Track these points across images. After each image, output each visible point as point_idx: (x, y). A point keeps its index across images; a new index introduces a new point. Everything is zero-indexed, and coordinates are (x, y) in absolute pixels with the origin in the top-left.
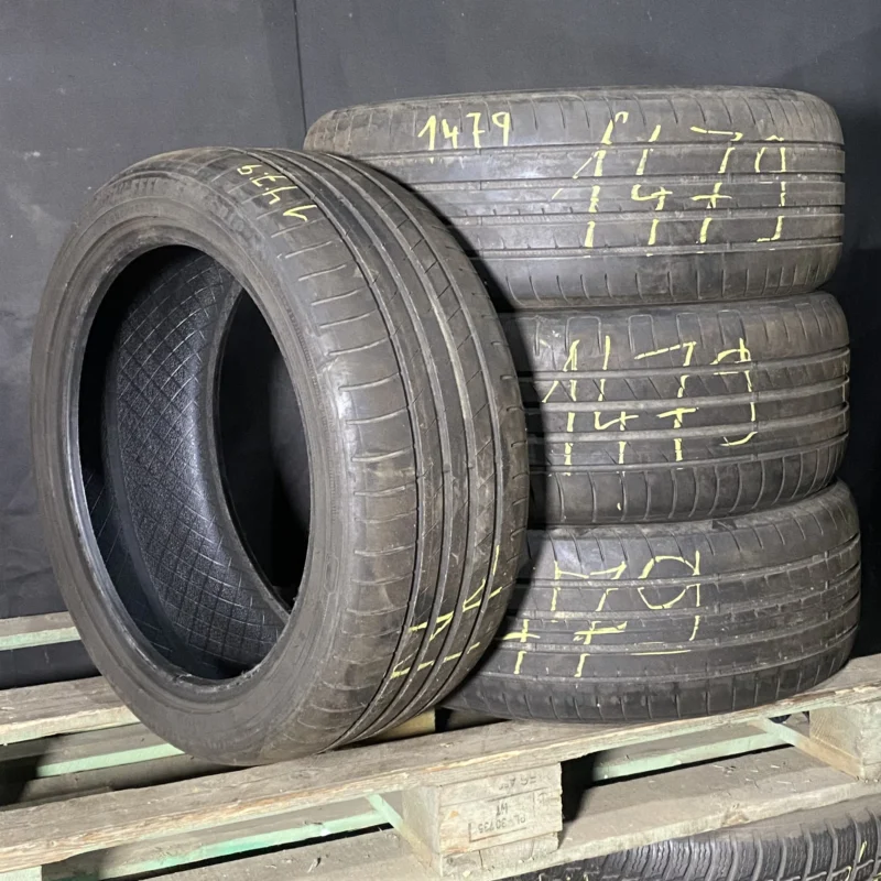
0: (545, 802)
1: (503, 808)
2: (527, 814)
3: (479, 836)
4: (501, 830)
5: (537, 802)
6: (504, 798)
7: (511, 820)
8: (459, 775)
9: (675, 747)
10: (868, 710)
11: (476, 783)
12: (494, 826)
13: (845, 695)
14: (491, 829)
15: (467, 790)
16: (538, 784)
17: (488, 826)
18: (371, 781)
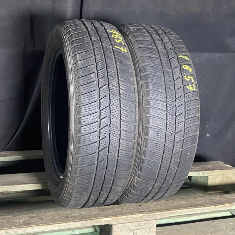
0: (150, 232)
1: (135, 233)
5: (147, 232)
6: (136, 230)
15: (123, 227)
16: (148, 226)
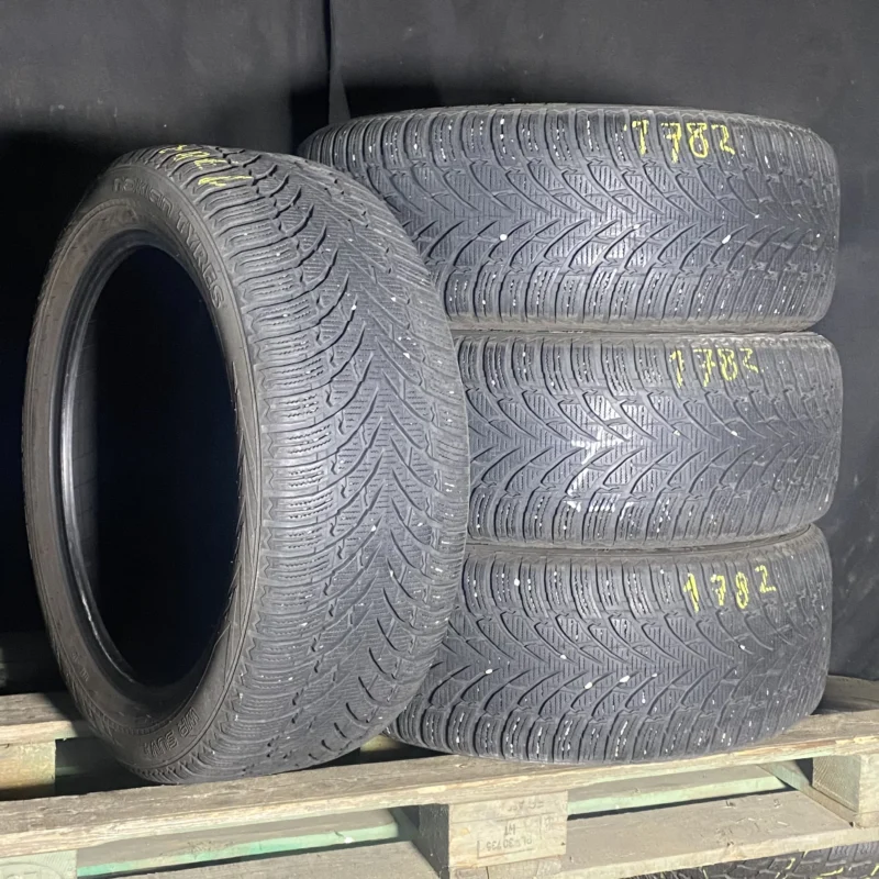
0: (552, 826)
1: (511, 828)
2: (534, 836)
3: (489, 853)
4: (508, 850)
5: (544, 826)
6: (512, 819)
7: (517, 841)
8: (470, 794)
9: (686, 784)
10: (867, 760)
11: (484, 803)
12: (502, 845)
13: (845, 746)
14: (499, 848)
15: (477, 811)
16: (546, 809)
17: (496, 845)
18: (387, 795)
